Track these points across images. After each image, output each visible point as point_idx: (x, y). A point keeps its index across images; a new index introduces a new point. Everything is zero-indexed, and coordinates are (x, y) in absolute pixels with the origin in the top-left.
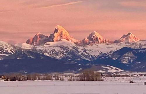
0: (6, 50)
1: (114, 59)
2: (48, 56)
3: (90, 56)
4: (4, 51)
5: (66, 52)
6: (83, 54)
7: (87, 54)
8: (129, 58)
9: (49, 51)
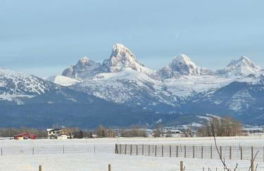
0: (28, 87)
1: (217, 103)
2: (101, 97)
3: (175, 98)
4: (26, 90)
5: (132, 91)
6: (162, 94)
7: (169, 95)
8: (244, 101)
9: (102, 89)
